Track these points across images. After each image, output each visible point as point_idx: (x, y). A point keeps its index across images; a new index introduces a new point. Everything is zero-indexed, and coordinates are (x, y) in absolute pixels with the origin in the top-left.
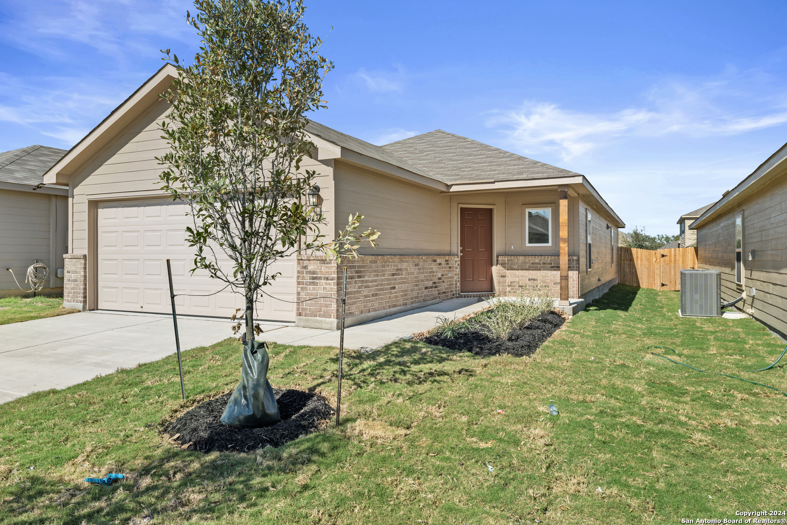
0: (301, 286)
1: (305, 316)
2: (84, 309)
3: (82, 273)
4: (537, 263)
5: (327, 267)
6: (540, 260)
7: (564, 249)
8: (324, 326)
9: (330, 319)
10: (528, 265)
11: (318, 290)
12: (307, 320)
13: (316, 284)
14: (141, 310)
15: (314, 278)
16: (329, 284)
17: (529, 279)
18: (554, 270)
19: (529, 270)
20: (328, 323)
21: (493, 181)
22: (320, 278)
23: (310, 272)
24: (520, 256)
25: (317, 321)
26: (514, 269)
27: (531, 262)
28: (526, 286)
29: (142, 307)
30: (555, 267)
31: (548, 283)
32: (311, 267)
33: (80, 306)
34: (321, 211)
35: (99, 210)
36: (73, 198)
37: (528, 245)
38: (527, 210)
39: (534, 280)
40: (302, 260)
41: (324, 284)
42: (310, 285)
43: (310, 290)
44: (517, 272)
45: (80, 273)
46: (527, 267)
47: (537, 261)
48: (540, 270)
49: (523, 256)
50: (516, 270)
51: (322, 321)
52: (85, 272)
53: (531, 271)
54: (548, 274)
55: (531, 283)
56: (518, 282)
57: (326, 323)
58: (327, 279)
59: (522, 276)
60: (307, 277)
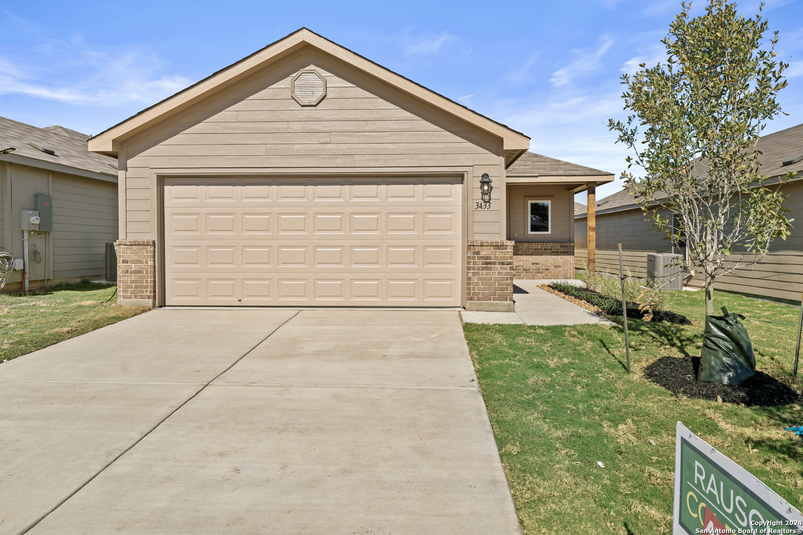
0: (472, 271)
1: (478, 300)
2: (154, 306)
3: (151, 263)
4: (540, 249)
5: (502, 252)
6: (542, 247)
7: (592, 237)
8: (500, 308)
9: (506, 302)
10: (531, 250)
11: (492, 275)
12: (481, 304)
13: (490, 269)
14: (238, 304)
15: (487, 263)
16: (505, 269)
17: (532, 264)
18: (554, 255)
19: (533, 255)
20: (505, 306)
21: (538, 175)
22: (494, 263)
23: (483, 258)
24: (524, 242)
25: (493, 305)
26: (519, 255)
27: (534, 248)
28: (529, 269)
29: (240, 301)
30: (555, 252)
31: (549, 266)
32: (484, 253)
33: (150, 302)
34: (490, 199)
35: (166, 188)
36: (126, 171)
37: (530, 233)
38: (530, 202)
39: (537, 264)
40: (473, 246)
41: (499, 268)
42: (482, 270)
43: (482, 274)
44: (521, 257)
45: (147, 262)
46: (531, 252)
47: (540, 247)
48: (542, 255)
49: (528, 242)
50: (521, 255)
51: (498, 304)
52: (154, 261)
53: (534, 256)
54: (549, 258)
55: (534, 267)
56: (523, 266)
57: (503, 306)
58: (503, 264)
59: (526, 261)
60: (480, 263)
